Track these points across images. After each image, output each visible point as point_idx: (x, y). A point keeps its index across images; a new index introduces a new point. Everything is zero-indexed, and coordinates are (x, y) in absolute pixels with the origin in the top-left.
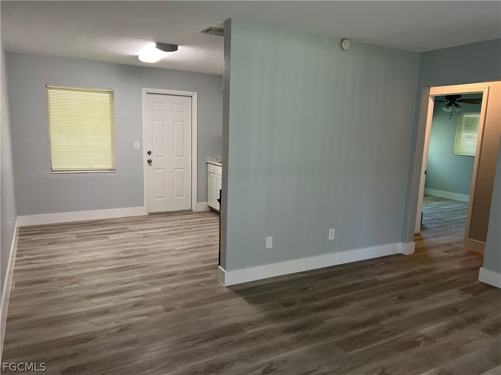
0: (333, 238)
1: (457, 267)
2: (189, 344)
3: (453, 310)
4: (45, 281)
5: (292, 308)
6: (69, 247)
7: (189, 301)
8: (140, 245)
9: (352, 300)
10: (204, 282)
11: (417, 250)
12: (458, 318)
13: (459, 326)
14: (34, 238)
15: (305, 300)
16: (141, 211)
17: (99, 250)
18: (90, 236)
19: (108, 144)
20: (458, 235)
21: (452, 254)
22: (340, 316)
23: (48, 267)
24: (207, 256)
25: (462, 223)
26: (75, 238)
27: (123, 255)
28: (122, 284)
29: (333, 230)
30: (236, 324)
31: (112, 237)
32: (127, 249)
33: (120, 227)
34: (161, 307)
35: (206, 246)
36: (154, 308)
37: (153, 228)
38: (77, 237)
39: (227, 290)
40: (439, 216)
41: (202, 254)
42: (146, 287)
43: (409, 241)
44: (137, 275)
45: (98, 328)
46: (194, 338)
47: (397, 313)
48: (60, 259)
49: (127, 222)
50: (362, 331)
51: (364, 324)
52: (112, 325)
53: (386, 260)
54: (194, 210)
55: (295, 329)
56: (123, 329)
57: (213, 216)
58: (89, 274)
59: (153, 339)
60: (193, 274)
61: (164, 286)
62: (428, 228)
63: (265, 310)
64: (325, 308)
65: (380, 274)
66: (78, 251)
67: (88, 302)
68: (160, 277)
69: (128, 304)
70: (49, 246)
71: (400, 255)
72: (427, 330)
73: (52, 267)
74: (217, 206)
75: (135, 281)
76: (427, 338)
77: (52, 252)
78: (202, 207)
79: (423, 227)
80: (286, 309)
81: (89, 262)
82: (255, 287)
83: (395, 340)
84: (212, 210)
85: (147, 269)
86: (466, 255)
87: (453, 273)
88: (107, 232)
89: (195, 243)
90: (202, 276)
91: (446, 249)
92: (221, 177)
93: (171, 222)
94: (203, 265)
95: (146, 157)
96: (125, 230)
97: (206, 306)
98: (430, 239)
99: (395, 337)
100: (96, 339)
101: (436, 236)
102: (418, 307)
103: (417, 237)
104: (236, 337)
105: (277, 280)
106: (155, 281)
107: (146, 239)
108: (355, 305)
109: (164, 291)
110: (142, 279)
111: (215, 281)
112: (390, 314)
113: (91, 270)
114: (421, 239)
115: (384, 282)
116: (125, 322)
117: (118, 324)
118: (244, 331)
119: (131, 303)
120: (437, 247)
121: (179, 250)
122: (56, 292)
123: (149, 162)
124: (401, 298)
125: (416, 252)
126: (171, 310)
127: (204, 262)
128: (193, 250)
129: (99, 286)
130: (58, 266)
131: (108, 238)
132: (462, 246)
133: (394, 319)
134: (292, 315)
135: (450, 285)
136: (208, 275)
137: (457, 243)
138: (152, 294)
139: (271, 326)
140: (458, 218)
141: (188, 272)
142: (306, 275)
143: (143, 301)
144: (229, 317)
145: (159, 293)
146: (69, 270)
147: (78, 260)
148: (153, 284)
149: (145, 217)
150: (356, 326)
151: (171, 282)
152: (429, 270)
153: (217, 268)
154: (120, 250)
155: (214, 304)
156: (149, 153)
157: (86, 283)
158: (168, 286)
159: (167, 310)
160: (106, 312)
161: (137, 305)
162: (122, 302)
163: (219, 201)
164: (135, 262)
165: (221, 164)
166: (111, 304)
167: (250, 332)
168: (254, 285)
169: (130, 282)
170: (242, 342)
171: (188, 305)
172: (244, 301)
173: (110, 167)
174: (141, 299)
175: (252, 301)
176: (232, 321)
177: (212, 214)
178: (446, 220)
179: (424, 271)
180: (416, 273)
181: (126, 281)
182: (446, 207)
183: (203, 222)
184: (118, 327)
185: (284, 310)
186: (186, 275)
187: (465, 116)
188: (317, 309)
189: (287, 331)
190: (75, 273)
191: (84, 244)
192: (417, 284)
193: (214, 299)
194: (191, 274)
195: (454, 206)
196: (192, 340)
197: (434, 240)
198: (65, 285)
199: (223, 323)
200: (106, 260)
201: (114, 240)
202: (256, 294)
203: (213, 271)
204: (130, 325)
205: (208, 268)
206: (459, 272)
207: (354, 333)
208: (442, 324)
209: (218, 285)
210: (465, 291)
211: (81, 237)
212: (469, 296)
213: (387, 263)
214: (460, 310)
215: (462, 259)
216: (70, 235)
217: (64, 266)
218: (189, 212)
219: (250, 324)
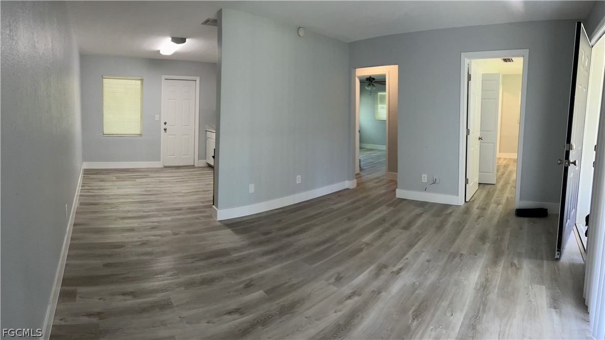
0: (300, 182)
1: (384, 191)
2: (190, 260)
3: (383, 220)
4: (96, 204)
5: (269, 236)
6: (111, 184)
7: (191, 229)
8: (157, 187)
9: (315, 225)
10: (202, 216)
11: (358, 185)
12: (387, 225)
13: (387, 230)
14: (92, 176)
15: (280, 229)
16: (158, 165)
17: (130, 188)
18: (124, 178)
19: (138, 117)
20: (382, 171)
21: (379, 184)
22: (306, 239)
23: (98, 196)
24: (204, 198)
25: (384, 163)
26: (115, 179)
27: (145, 193)
28: (143, 212)
29: (300, 176)
30: (225, 249)
31: (138, 180)
32: (148, 189)
33: (144, 174)
34: (170, 231)
35: (204, 191)
36: (165, 232)
37: (166, 176)
38: (116, 178)
39: (219, 223)
40: (370, 160)
41: (200, 196)
42: (160, 216)
43: (353, 179)
44: (154, 207)
45: (126, 240)
46: (193, 257)
47: (347, 230)
48: (106, 191)
49: (149, 171)
50: (323, 247)
51: (324, 242)
52: (136, 239)
53: (338, 194)
54: (196, 165)
55: (271, 252)
56: (144, 244)
57: (209, 170)
58: (123, 203)
59: (164, 253)
60: (194, 210)
61: (173, 217)
62: (364, 169)
63: (248, 238)
64: (295, 233)
65: (334, 204)
66: (116, 187)
67: (121, 222)
68: (170, 211)
69: (147, 226)
70: (100, 183)
71: (348, 189)
72: (367, 238)
73: (101, 196)
74: (212, 162)
75: (153, 211)
76: (368, 244)
77: (101, 186)
78: (202, 163)
79: (361, 169)
80: (265, 237)
81: (123, 195)
82: (241, 222)
83: (347, 250)
84: (210, 166)
85: (161, 204)
86: (388, 183)
87: (382, 195)
88: (135, 177)
89: (196, 188)
90: (200, 212)
91: (376, 181)
92: (214, 141)
93: (179, 173)
94: (202, 204)
95: (163, 126)
96: (147, 176)
97: (203, 234)
98: (366, 176)
99: (347, 248)
100: (124, 248)
101: (370, 174)
102: (361, 223)
103: (358, 176)
104: (225, 259)
105: (258, 216)
106: (166, 213)
107: (161, 183)
108: (317, 229)
109: (173, 220)
110: (158, 210)
111: (210, 217)
112: (342, 232)
113: (124, 200)
114: (361, 177)
115: (338, 209)
116: (145, 239)
117: (140, 239)
118: (230, 255)
119: (149, 226)
120: (371, 180)
121: (184, 193)
122: (103, 212)
123: (165, 130)
124: (349, 219)
125: (357, 186)
126: (177, 234)
127: (202, 202)
128: (194, 193)
129: (128, 212)
130: (104, 195)
131: (135, 180)
132: (385, 177)
133: (345, 235)
134: (268, 241)
135: (380, 204)
136: (205, 212)
137: (383, 176)
138: (164, 221)
139: (252, 251)
140: (381, 160)
141: (190, 208)
142: (281, 210)
143: (157, 226)
144: (219, 244)
145: (169, 221)
146: (111, 199)
147: (116, 193)
148: (165, 215)
149: (161, 168)
150: (318, 245)
151: (178, 215)
152: (366, 197)
153: (212, 207)
154: (143, 190)
155: (208, 233)
156: (165, 123)
157: (120, 209)
158: (175, 217)
159: (175, 234)
160: (132, 230)
161: (153, 228)
162: (144, 225)
163: (214, 157)
164: (152, 198)
165: (215, 131)
166: (135, 225)
167: (236, 255)
168: (240, 220)
169: (149, 212)
170: (229, 263)
171: (189, 232)
172: (232, 232)
173: (138, 132)
174: (156, 224)
175: (238, 232)
176: (222, 247)
177: (209, 168)
178: (375, 162)
179: (363, 198)
180: (359, 200)
181: (147, 211)
182: (374, 154)
183: (202, 174)
184: (139, 241)
185: (262, 238)
186: (189, 211)
187: (379, 93)
188: (289, 235)
189: (265, 254)
190: (113, 201)
191: (121, 183)
192: (360, 207)
193: (208, 230)
194: (193, 210)
195: (378, 154)
196: (192, 258)
197: (369, 176)
198: (107, 209)
199: (215, 248)
200: (134, 195)
201: (139, 182)
202: (241, 227)
203: (209, 209)
204: (148, 241)
205: (205, 207)
206: (384, 194)
207: (317, 250)
208: (377, 231)
209: (212, 220)
210: (389, 206)
211: (119, 179)
212: (392, 208)
213: (339, 196)
214: (387, 219)
215: (386, 186)
216: (113, 177)
217: (108, 196)
218: (193, 166)
219: (236, 250)
